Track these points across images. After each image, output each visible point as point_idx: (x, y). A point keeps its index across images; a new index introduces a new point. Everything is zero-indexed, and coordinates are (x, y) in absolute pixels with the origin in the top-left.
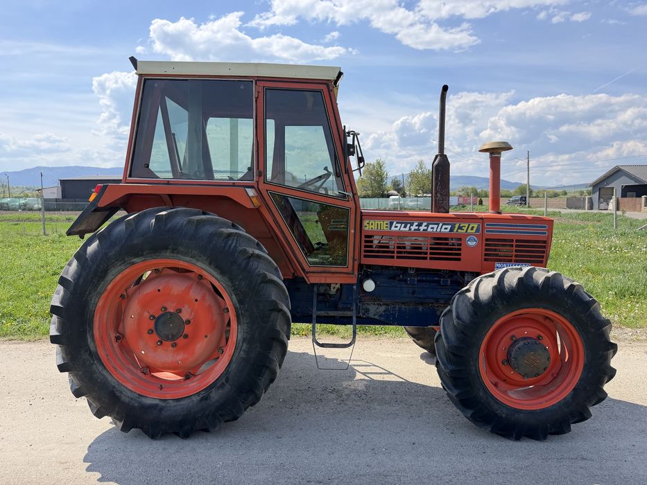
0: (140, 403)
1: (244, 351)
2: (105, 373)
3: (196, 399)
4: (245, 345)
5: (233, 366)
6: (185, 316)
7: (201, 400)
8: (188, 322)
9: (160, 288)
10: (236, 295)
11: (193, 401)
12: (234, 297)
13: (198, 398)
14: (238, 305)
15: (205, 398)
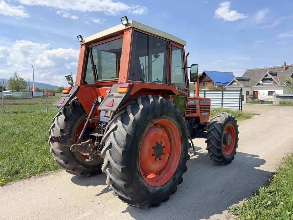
0: (155, 190)
1: (184, 154)
2: (143, 181)
3: (171, 180)
4: (184, 152)
5: (181, 162)
6: (163, 145)
7: (173, 180)
8: (164, 147)
9: (156, 133)
10: (182, 131)
11: (171, 182)
12: (181, 132)
13: (172, 180)
14: (182, 136)
15: (174, 179)
